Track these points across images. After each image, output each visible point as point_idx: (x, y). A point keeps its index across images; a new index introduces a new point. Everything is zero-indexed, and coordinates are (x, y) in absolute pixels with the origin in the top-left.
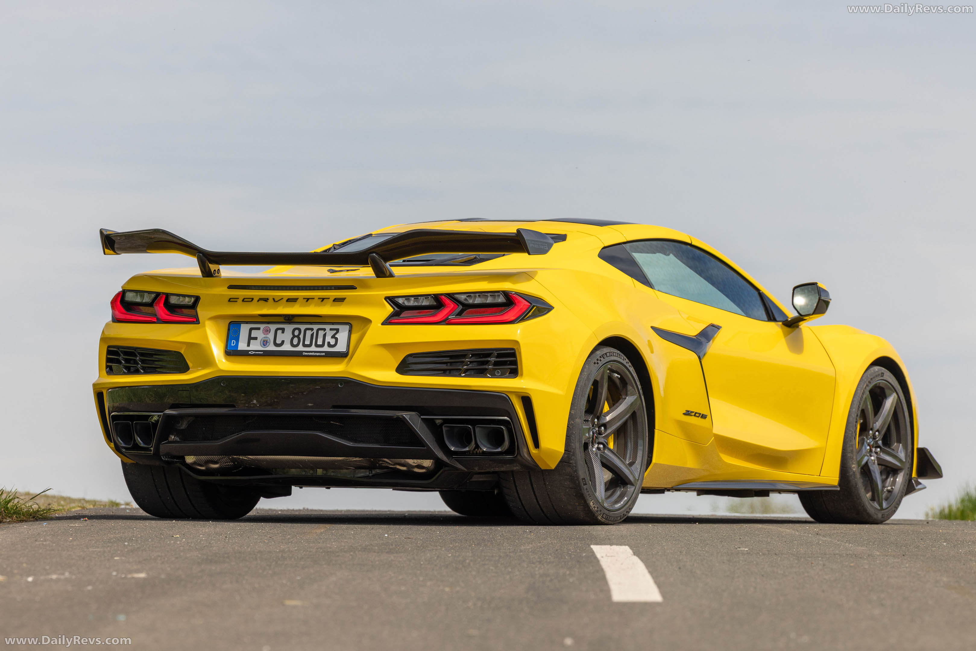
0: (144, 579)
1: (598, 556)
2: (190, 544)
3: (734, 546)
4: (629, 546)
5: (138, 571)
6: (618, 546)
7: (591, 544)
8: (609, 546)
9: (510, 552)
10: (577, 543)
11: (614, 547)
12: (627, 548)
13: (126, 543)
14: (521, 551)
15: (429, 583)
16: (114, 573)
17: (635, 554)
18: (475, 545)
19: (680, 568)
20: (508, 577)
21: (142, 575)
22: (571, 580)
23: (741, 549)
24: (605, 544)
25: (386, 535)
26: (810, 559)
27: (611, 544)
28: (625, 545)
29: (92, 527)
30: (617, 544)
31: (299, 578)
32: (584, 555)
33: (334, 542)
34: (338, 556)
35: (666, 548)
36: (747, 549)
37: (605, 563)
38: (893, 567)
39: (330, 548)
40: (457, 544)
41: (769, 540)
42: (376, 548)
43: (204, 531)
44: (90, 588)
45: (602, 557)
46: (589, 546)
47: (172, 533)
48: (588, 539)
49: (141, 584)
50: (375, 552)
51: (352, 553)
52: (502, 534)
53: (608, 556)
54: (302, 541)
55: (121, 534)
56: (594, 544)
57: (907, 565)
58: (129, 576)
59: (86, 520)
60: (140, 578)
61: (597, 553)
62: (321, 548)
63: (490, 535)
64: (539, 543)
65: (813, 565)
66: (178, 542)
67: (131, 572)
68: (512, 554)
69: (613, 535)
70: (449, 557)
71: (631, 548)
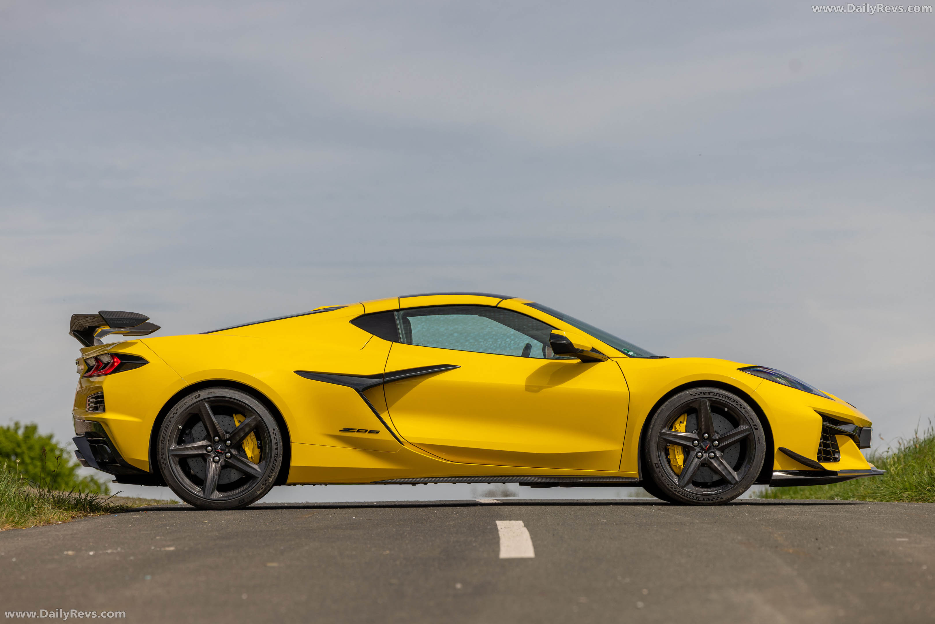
0: (173, 551)
1: (499, 528)
2: (213, 527)
3: (598, 519)
4: (522, 520)
5: (169, 546)
6: (515, 521)
7: (496, 520)
8: (509, 521)
9: (437, 527)
10: (487, 520)
11: (513, 522)
12: (521, 523)
13: (168, 528)
14: (445, 526)
15: (373, 549)
16: (153, 548)
17: (525, 526)
18: (414, 522)
19: (554, 535)
20: (431, 543)
21: (172, 549)
22: (474, 544)
23: (602, 521)
24: (506, 520)
25: (354, 518)
26: (648, 527)
27: (510, 520)
28: (520, 520)
29: (148, 517)
30: (514, 520)
31: (282, 548)
32: (489, 527)
33: (315, 523)
34: (315, 532)
35: (548, 521)
36: (606, 521)
37: (502, 533)
38: (706, 530)
39: (312, 527)
40: (402, 522)
41: (624, 514)
42: (344, 526)
43: (226, 518)
44: (132, 558)
45: (501, 529)
46: (495, 521)
47: (203, 520)
48: (495, 517)
49: (169, 555)
50: (342, 529)
51: (325, 531)
52: (436, 515)
53: (506, 528)
54: (293, 523)
55: (167, 522)
56: (498, 520)
57: (716, 529)
58: (163, 549)
59: (146, 513)
60: (170, 551)
61: (499, 526)
62: (305, 528)
63: (427, 516)
64: (460, 520)
65: (649, 531)
66: (205, 526)
67: (164, 546)
68: (438, 528)
69: (514, 514)
70: (393, 531)
71: (524, 522)
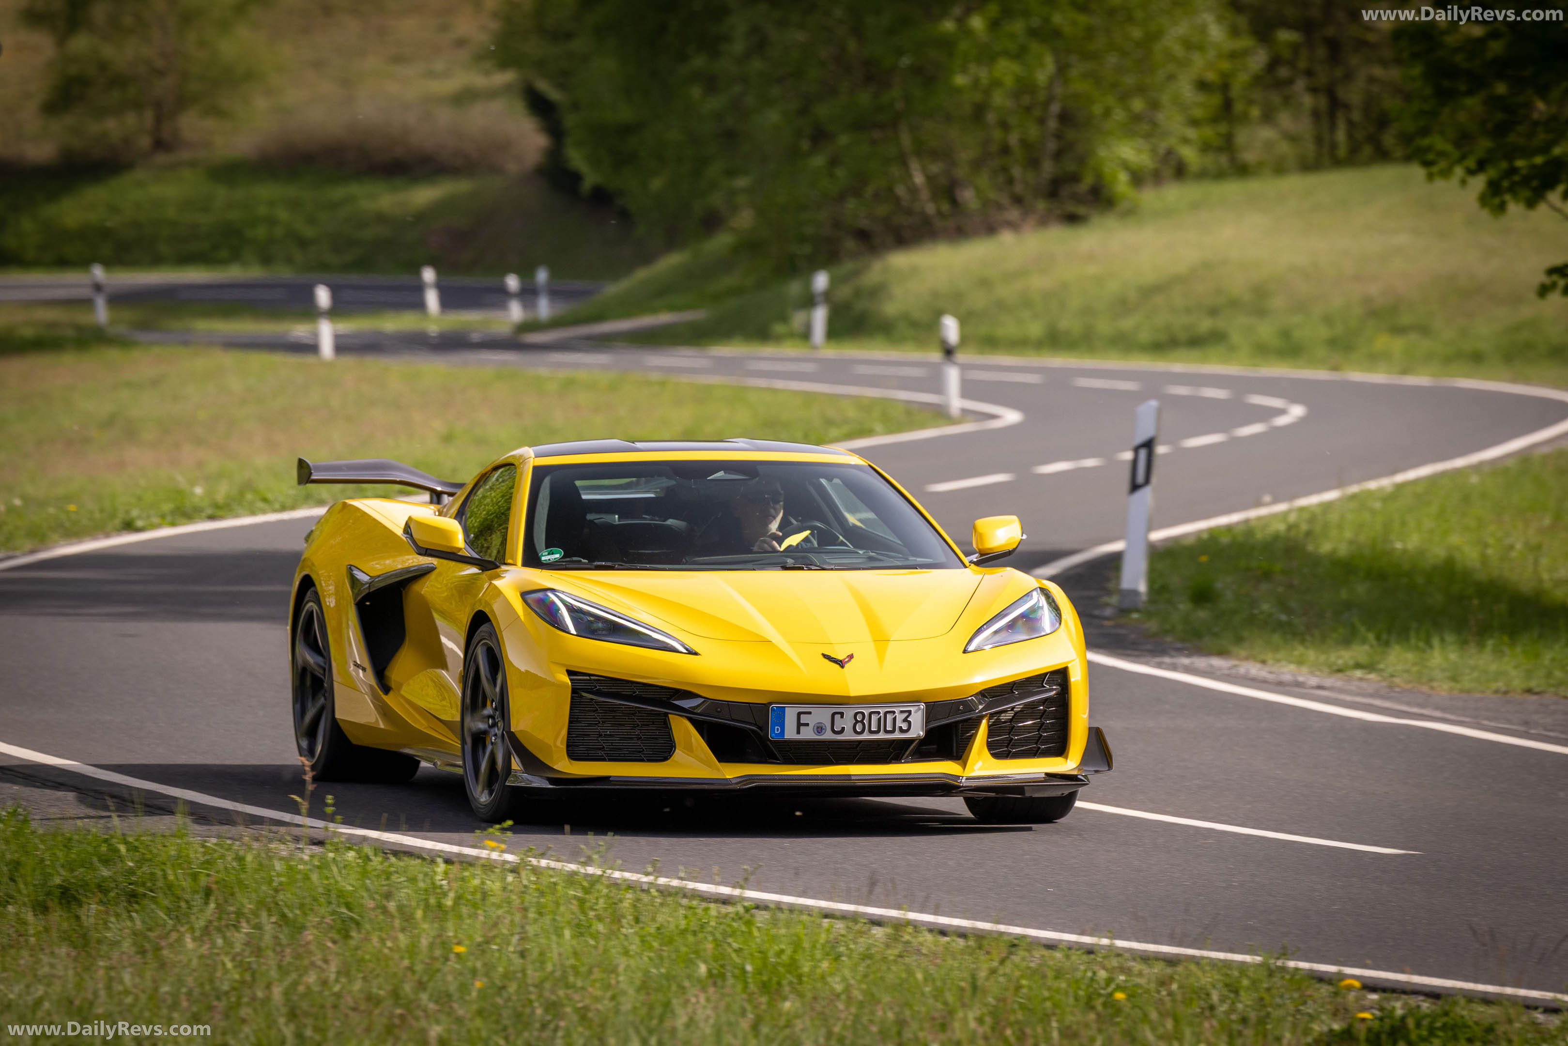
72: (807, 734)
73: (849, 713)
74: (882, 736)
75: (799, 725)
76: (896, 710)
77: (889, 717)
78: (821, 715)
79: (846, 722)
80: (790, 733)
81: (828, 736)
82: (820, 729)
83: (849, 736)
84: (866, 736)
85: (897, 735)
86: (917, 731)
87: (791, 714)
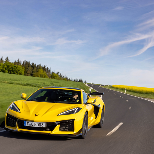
72: (28, 125)
73: (34, 123)
74: (39, 127)
75: (27, 124)
76: (41, 123)
77: (40, 124)
78: (30, 123)
79: (34, 124)
80: (26, 125)
81: (31, 126)
82: (30, 125)
83: (34, 126)
84: (36, 126)
85: (41, 127)
86: (44, 126)
87: (26, 122)
